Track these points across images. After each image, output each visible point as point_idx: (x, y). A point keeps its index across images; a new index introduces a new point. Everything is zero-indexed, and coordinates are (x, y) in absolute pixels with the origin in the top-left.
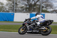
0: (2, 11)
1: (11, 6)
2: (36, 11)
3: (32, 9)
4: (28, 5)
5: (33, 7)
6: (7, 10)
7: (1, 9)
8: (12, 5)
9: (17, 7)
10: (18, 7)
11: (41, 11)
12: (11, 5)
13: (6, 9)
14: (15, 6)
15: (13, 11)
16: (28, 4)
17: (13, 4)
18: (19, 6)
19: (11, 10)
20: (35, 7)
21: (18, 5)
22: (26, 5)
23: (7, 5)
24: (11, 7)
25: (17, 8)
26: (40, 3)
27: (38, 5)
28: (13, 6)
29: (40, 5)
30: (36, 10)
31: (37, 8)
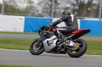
0: (30, 15)
1: (47, 6)
2: (91, 16)
3: (85, 12)
4: (77, 5)
5: (86, 9)
6: (40, 12)
7: (29, 11)
8: (49, 5)
9: (57, 7)
10: (59, 8)
11: (100, 16)
12: (46, 4)
13: (38, 11)
14: (53, 7)
15: (50, 15)
16: (77, 2)
17: (50, 3)
18: (60, 6)
19: (47, 12)
20: (89, 9)
21: (59, 4)
22: (74, 5)
23: (39, 4)
24: (47, 8)
25: (58, 10)
26: (99, 2)
27: (95, 4)
28: (51, 6)
29: (99, 6)
30: (91, 13)
31: (93, 11)
